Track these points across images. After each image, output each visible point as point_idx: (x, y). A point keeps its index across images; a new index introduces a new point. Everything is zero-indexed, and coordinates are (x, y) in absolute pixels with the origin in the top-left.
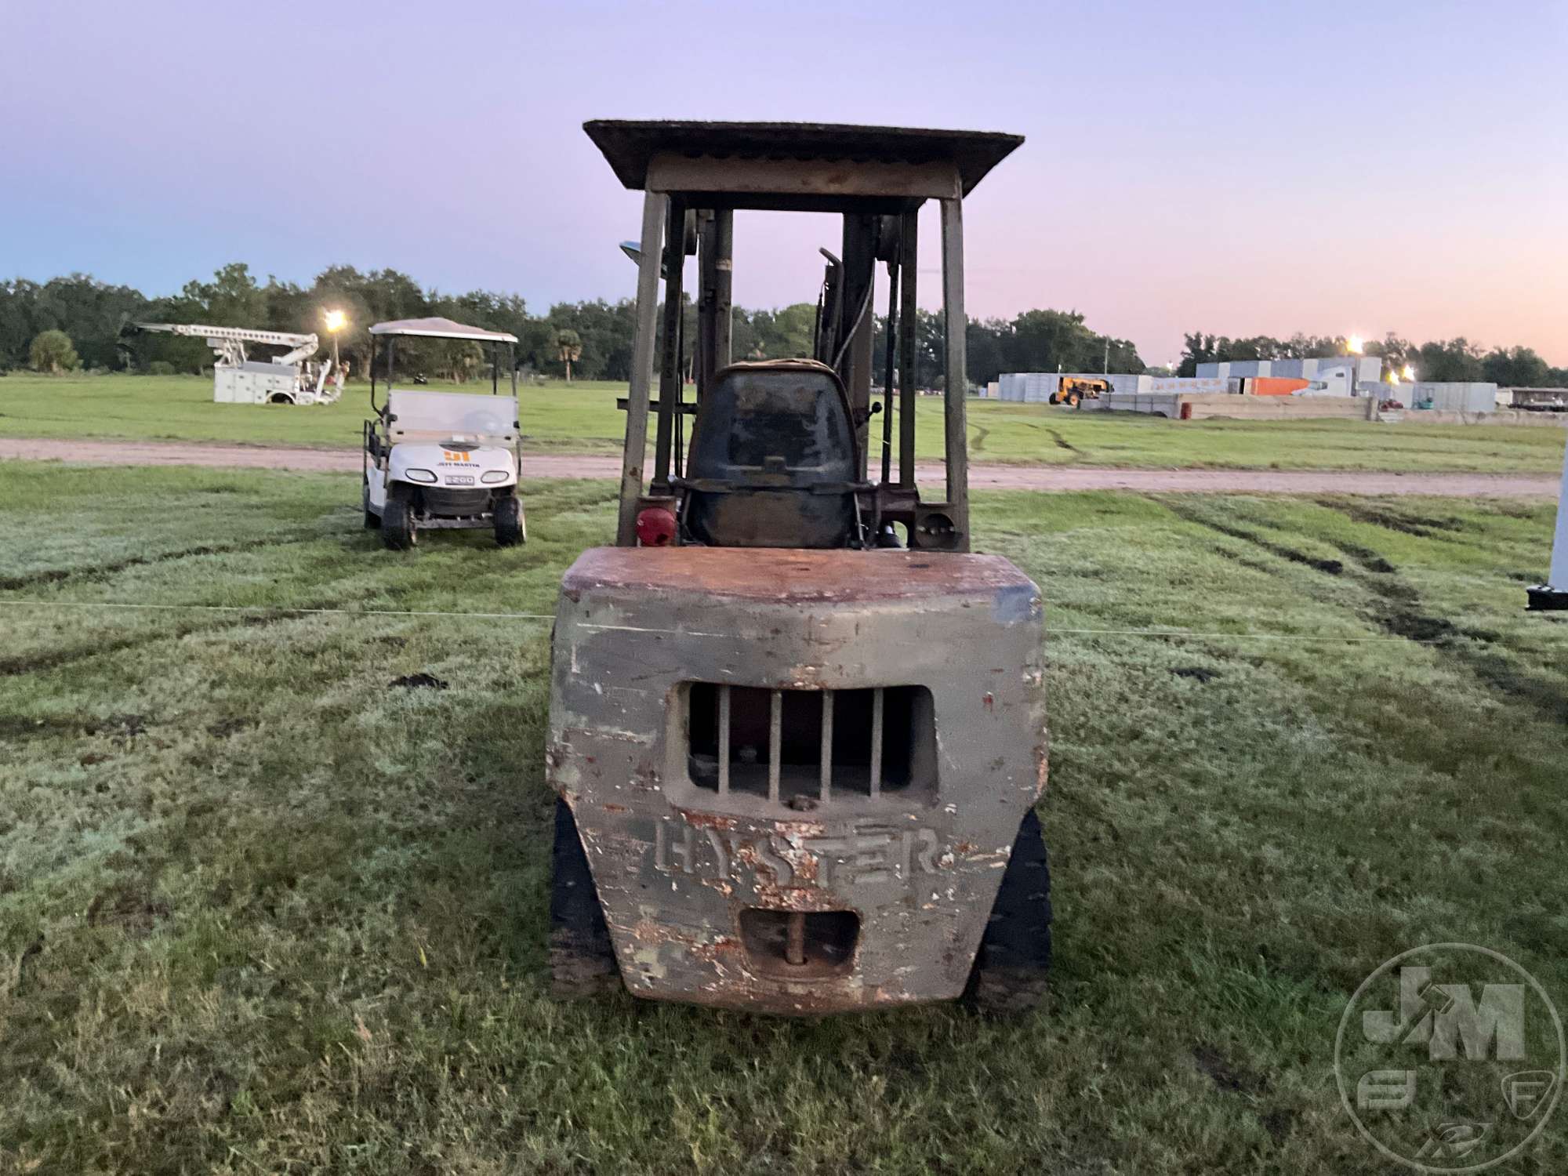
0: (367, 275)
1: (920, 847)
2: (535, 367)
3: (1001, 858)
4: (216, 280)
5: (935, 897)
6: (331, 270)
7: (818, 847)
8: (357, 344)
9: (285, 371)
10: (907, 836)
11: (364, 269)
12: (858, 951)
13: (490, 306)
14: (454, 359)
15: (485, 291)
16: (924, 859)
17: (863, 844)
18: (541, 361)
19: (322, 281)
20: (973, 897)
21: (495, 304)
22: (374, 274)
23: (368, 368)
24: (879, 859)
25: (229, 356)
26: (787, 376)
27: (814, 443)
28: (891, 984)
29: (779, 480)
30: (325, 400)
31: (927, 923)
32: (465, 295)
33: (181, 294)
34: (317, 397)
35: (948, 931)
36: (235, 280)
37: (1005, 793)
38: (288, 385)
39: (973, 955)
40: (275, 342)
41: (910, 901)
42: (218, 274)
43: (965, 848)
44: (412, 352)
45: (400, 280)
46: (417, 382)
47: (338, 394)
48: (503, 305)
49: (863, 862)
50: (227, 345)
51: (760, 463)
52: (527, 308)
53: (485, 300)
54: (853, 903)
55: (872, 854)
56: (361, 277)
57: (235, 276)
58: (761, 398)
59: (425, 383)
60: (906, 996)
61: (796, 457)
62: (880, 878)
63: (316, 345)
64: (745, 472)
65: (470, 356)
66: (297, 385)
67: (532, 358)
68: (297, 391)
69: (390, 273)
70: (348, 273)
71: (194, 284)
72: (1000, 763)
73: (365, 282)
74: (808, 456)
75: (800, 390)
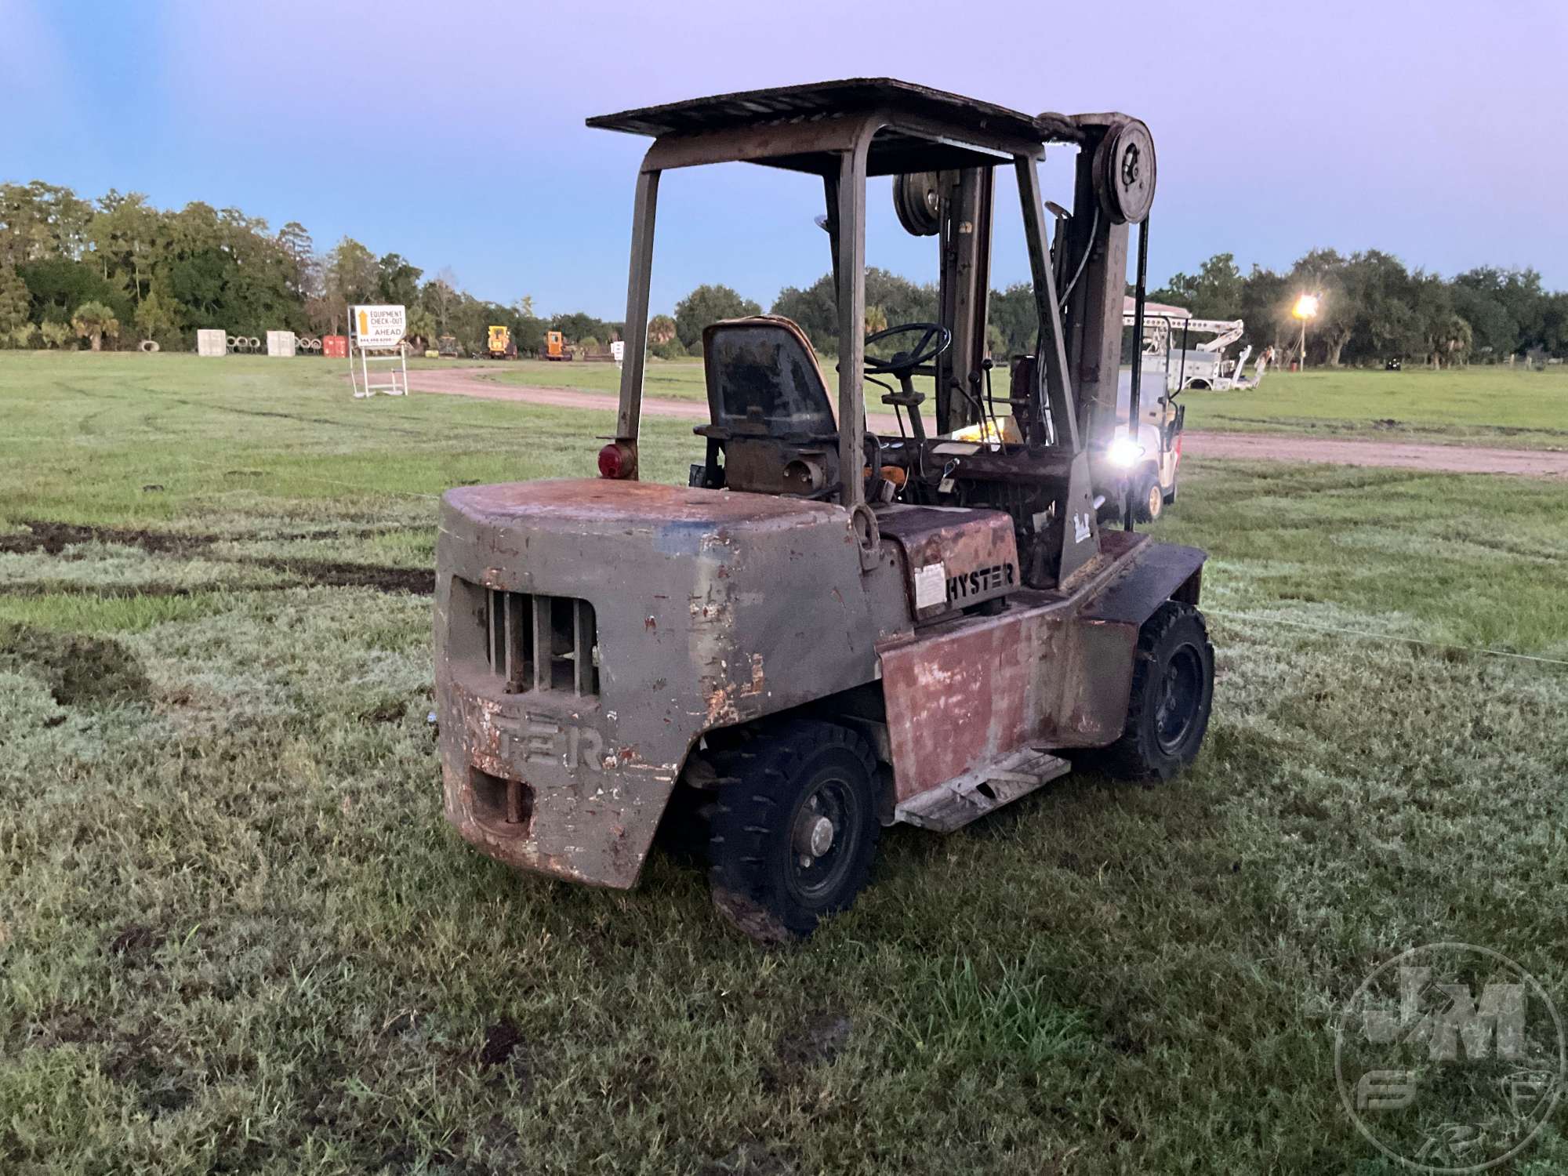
0: (1348, 257)
1: (589, 745)
2: (1546, 349)
3: (667, 773)
4: (1201, 272)
5: (600, 792)
6: (1311, 255)
7: (500, 723)
8: (1328, 331)
9: (1208, 358)
10: (575, 732)
11: (1345, 253)
12: (532, 820)
13: (1497, 284)
14: (1436, 342)
15: (1492, 267)
16: (591, 756)
17: (536, 729)
18: (1553, 344)
19: (1301, 267)
20: (638, 801)
21: (1502, 280)
22: (1356, 257)
23: (1338, 355)
24: (550, 745)
25: (1156, 344)
26: (753, 331)
27: (780, 394)
28: (561, 857)
29: (760, 429)
30: (1243, 386)
31: (593, 813)
32: (1467, 273)
33: (1167, 287)
34: (1234, 382)
35: (615, 828)
36: (1220, 270)
37: (669, 713)
38: (1208, 370)
39: (641, 856)
40: (1201, 329)
41: (576, 789)
42: (1204, 265)
43: (629, 755)
44: (1388, 336)
45: (1384, 260)
46: (1389, 368)
47: (1258, 380)
48: (1512, 280)
49: (536, 744)
50: (1157, 333)
51: (743, 412)
52: (1541, 283)
53: (1491, 276)
54: (528, 778)
55: (545, 740)
56: (1342, 260)
57: (1220, 267)
58: (735, 351)
59: (1398, 369)
60: (576, 873)
61: (770, 408)
62: (552, 762)
63: (1241, 332)
64: (735, 420)
65: (1456, 339)
66: (1217, 370)
67: (1542, 339)
68: (1215, 377)
69: (1374, 254)
70: (1328, 257)
71: (1179, 277)
72: (661, 684)
73: (1345, 265)
74: (778, 406)
75: (763, 344)
